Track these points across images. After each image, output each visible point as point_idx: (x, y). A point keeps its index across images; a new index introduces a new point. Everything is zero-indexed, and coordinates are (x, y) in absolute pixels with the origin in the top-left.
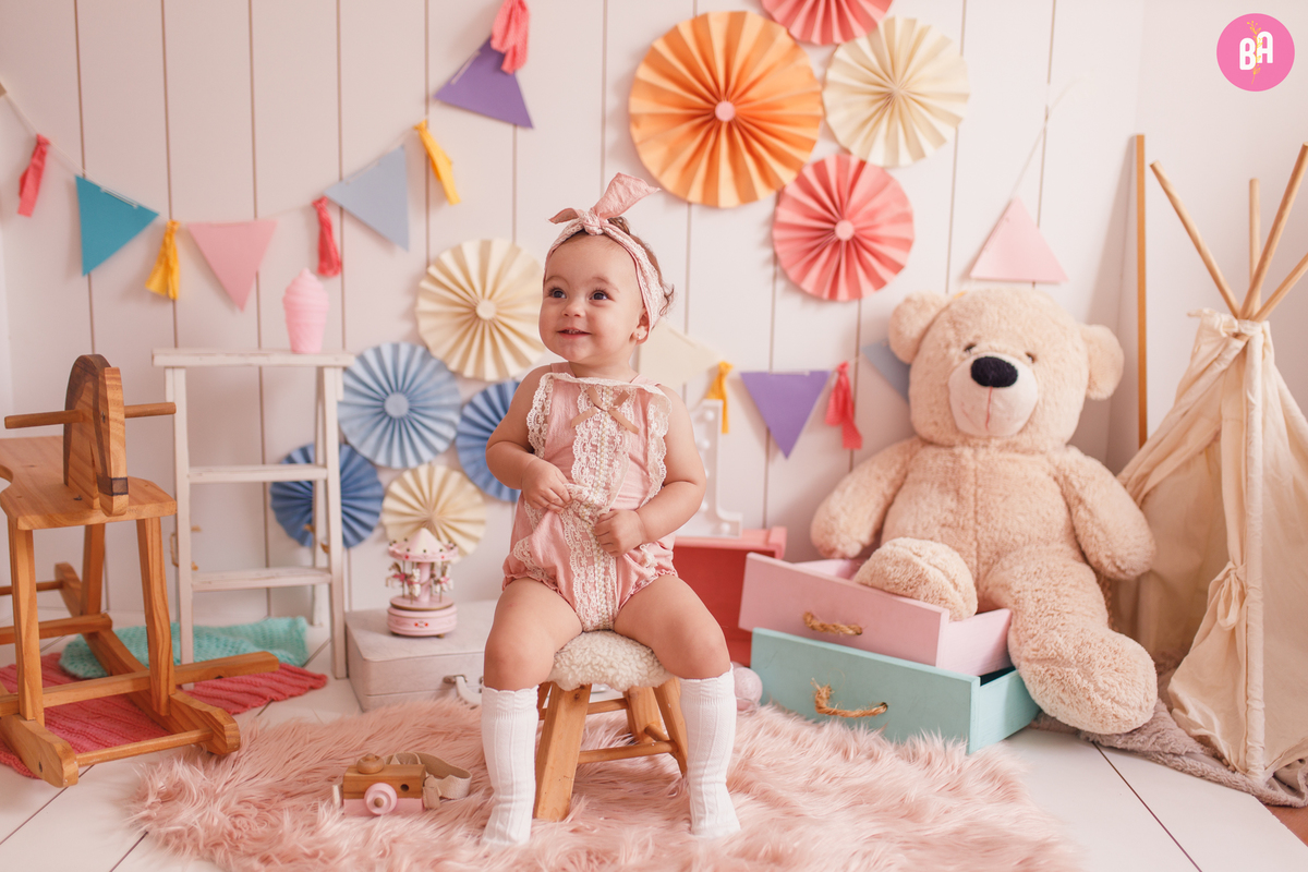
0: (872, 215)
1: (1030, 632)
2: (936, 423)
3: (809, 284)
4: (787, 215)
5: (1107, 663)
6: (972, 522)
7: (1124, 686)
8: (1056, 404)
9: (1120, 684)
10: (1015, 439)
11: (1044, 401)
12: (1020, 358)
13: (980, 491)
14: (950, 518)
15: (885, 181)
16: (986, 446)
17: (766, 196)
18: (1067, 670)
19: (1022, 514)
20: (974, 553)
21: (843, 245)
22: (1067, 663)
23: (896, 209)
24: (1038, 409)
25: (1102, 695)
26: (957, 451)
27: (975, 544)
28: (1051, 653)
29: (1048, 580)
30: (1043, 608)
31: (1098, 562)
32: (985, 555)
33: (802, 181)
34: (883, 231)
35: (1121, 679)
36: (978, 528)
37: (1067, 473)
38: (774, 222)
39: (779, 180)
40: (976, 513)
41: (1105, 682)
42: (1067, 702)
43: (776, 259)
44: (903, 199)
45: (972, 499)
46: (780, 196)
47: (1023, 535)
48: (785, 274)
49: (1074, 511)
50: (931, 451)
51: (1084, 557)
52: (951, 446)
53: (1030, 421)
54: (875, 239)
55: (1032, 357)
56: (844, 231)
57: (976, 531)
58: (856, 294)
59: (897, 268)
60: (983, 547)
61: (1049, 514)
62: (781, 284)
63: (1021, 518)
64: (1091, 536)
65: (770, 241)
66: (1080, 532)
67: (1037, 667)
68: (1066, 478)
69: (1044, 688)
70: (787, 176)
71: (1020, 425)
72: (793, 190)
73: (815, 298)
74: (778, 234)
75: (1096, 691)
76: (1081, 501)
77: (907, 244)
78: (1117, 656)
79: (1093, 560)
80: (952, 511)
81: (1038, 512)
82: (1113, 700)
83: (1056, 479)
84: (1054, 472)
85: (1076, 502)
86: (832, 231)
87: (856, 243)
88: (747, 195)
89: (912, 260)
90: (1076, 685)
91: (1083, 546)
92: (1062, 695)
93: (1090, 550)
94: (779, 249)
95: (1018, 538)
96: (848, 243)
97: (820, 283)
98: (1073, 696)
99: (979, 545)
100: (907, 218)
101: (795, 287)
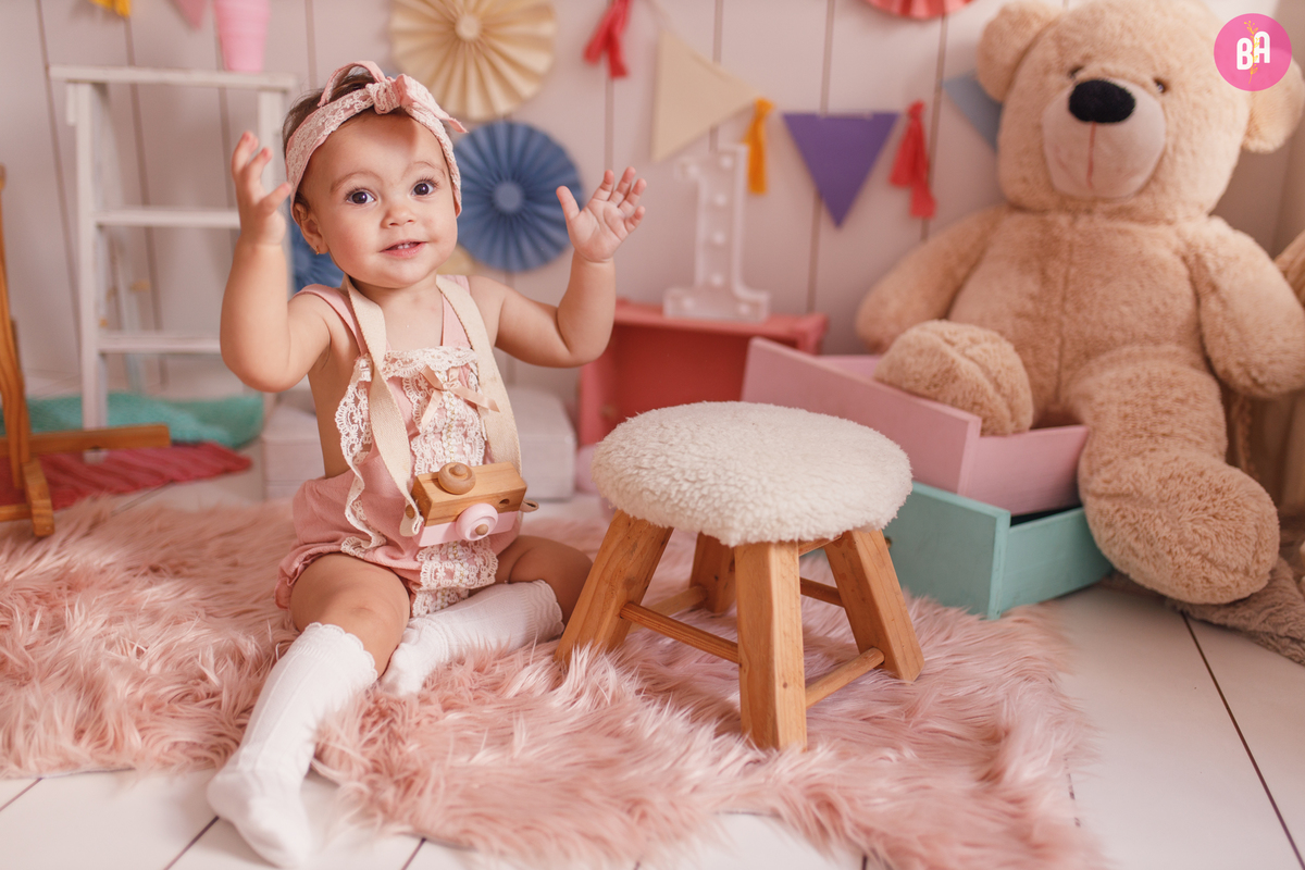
1: (1106, 458)
2: (1025, 180)
5: (1203, 504)
6: (1056, 313)
7: (1223, 539)
8: (1193, 153)
9: (1218, 535)
10: (1132, 202)
11: (1175, 148)
12: (1144, 86)
13: (1073, 271)
14: (1029, 306)
16: (1089, 212)
18: (1144, 511)
19: (1126, 303)
20: (1056, 353)
22: (1147, 502)
24: (1166, 160)
25: (1189, 550)
26: (1049, 218)
27: (1058, 341)
28: (1127, 487)
29: (1145, 390)
30: (1129, 426)
31: (1226, 371)
32: (1068, 356)
35: (1218, 529)
36: (1065, 319)
37: (1201, 250)
40: (1064, 299)
41: (1195, 531)
42: (1142, 554)
45: (1060, 281)
47: (1124, 330)
49: (1203, 302)
50: (1018, 217)
51: (1209, 365)
52: (1043, 211)
53: (1154, 178)
55: (1163, 85)
57: (1061, 324)
58: (939, 9)
60: (1068, 345)
61: (1165, 304)
63: (1125, 309)
64: (1219, 336)
66: (1207, 330)
67: (1106, 505)
68: (1198, 257)
69: (1111, 533)
71: (1139, 180)
75: (1181, 542)
76: (1214, 288)
78: (1219, 496)
79: (1219, 367)
80: (1032, 297)
81: (1150, 301)
82: (1204, 557)
83: (1184, 259)
84: (1183, 249)
85: (1209, 289)
90: (1153, 533)
91: (1209, 349)
92: (1134, 544)
93: (1216, 354)
95: (1118, 335)
98: (1148, 547)
99: (1063, 343)
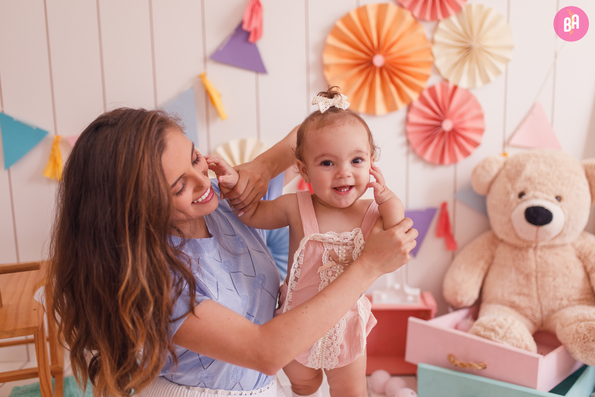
0: (461, 116)
3: (428, 156)
4: (414, 118)
15: (468, 97)
17: (402, 107)
21: (446, 135)
23: (475, 112)
33: (422, 99)
34: (469, 124)
38: (407, 121)
39: (409, 98)
43: (408, 143)
44: (478, 106)
46: (410, 107)
48: (414, 151)
54: (464, 129)
56: (447, 125)
58: (454, 160)
59: (476, 144)
62: (411, 157)
65: (406, 133)
70: (414, 96)
72: (417, 103)
73: (431, 164)
74: (410, 129)
77: (481, 131)
86: (440, 126)
87: (454, 133)
88: (391, 107)
89: (484, 140)
94: (411, 137)
96: (450, 133)
97: (433, 155)
100: (480, 117)
101: (420, 157)
